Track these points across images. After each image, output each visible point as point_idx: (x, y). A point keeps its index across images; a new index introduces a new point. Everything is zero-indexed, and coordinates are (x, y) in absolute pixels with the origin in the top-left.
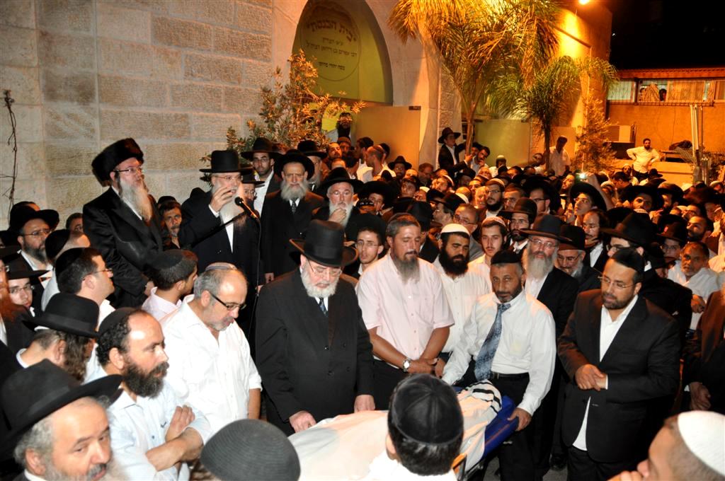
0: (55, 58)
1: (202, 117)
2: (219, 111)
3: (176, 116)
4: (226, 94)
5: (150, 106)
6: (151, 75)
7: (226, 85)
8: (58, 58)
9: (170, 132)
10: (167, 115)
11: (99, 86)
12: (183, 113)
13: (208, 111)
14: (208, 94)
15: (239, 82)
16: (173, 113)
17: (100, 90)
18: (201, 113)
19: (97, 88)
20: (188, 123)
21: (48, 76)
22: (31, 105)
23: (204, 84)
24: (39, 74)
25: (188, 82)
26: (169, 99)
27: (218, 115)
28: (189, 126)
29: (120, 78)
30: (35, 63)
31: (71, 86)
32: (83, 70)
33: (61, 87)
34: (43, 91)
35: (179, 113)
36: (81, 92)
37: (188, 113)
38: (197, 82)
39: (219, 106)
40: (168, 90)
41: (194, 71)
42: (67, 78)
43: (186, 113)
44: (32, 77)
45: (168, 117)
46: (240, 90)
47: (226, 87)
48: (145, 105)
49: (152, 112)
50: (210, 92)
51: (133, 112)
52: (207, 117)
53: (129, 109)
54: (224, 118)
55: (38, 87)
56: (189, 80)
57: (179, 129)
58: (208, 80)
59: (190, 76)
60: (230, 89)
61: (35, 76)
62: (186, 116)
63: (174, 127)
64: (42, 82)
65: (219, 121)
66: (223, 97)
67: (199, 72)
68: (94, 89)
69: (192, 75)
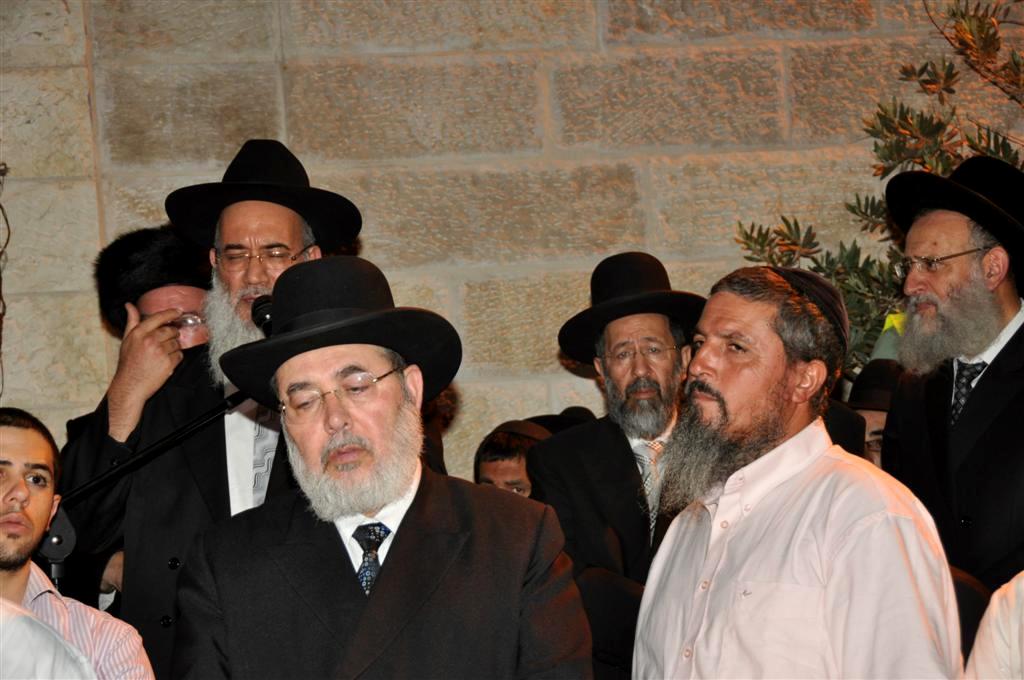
0: (143, 30)
1: (692, 171)
2: (772, 139)
3: (582, 178)
4: (797, 76)
5: (476, 148)
6: (477, 47)
7: (794, 46)
8: (152, 31)
9: (559, 233)
10: (544, 173)
11: (288, 103)
12: (612, 164)
13: (717, 144)
14: (716, 87)
15: (861, 24)
16: (569, 167)
17: (290, 114)
18: (689, 158)
19: (281, 109)
20: (634, 198)
21: (120, 88)
22: (65, 182)
23: (693, 52)
24: (92, 84)
25: (626, 53)
26: (548, 118)
27: (769, 156)
28: (638, 206)
29: (357, 67)
30: (78, 54)
31: (196, 110)
32: (234, 57)
33: (162, 116)
34: (109, 134)
35: (591, 163)
36: (230, 126)
37: (632, 159)
38: (667, 45)
39: (770, 123)
40: (546, 90)
41: (650, 12)
42: (182, 90)
43: (622, 161)
44: (69, 94)
45: (548, 184)
46: (866, 50)
47: (798, 50)
48: (456, 148)
49: (483, 169)
50: (724, 75)
51: (409, 174)
52: (714, 167)
53: (401, 165)
54: (793, 168)
55: (87, 123)
56: (630, 43)
57: (596, 219)
58: (710, 33)
59: (633, 30)
60: (818, 55)
61: (76, 92)
62: (624, 174)
63: (575, 215)
64: (104, 106)
65: (769, 177)
66: (782, 89)
67: (669, 13)
68: (273, 114)
69: (643, 26)
